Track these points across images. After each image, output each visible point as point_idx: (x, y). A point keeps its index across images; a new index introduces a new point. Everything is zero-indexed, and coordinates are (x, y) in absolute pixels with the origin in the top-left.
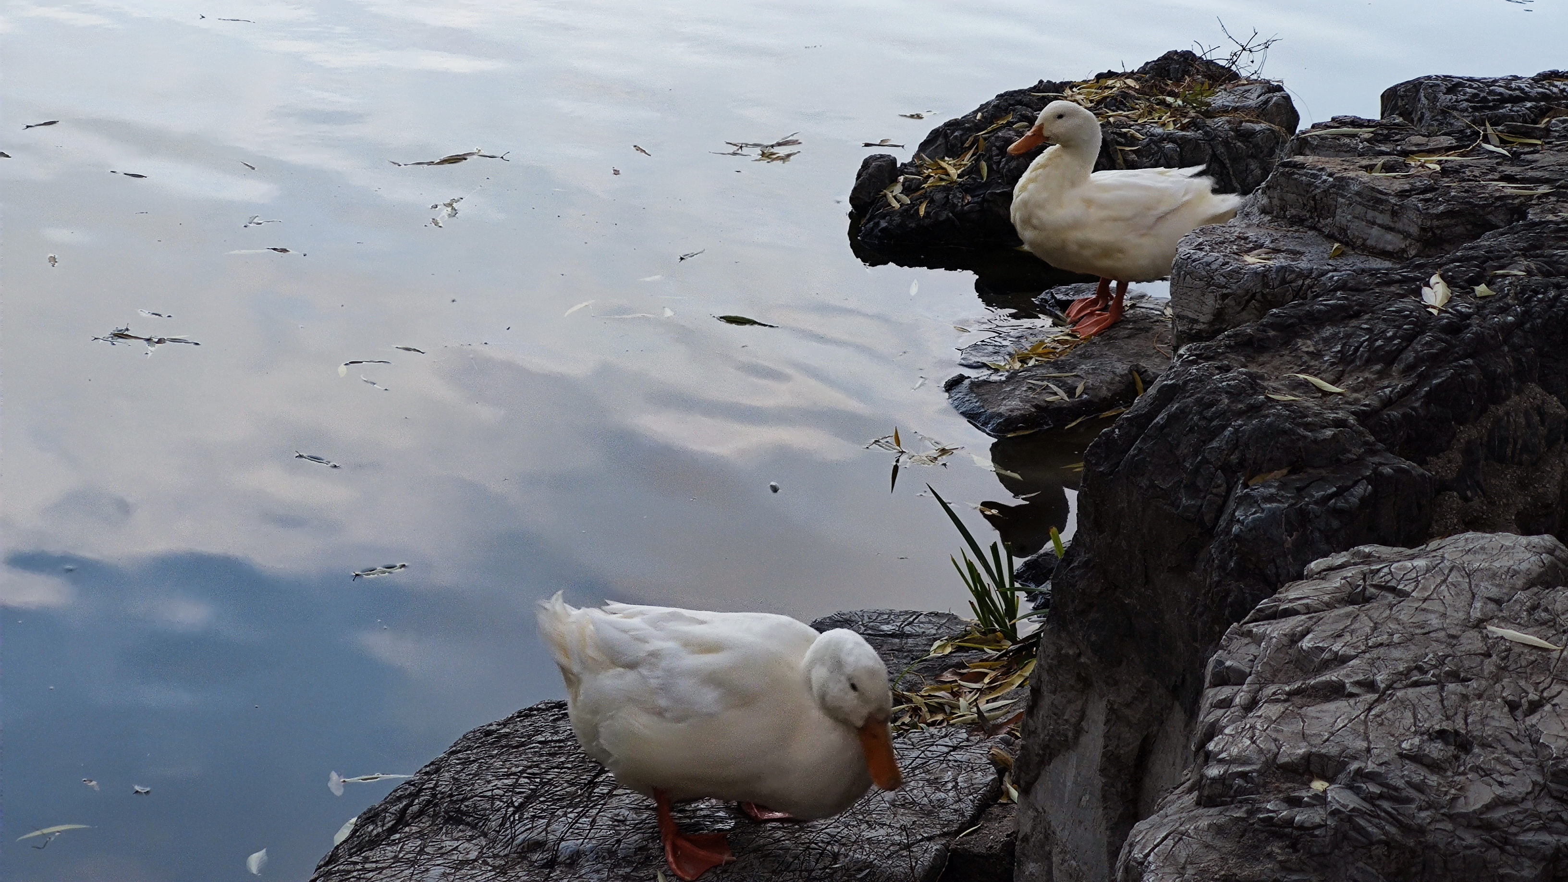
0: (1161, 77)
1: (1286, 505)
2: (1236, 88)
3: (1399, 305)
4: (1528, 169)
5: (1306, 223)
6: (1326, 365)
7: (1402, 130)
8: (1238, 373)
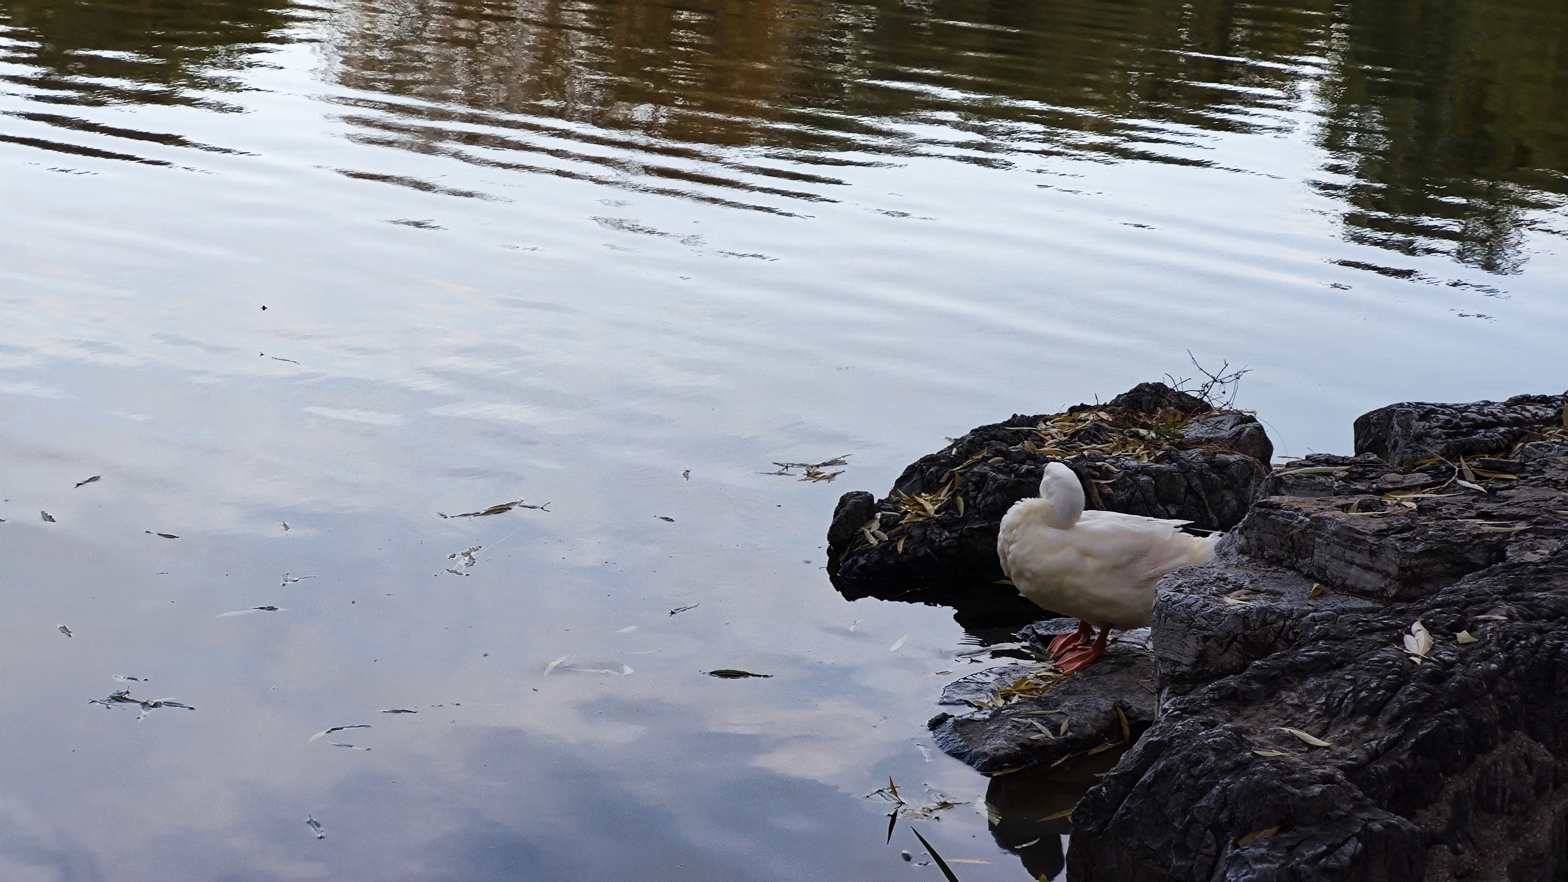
0: (1134, 408)
1: (1277, 866)
2: (1209, 419)
3: (1382, 655)
4: (1504, 506)
5: (1284, 563)
6: (1311, 718)
7: (1377, 467)
8: (1224, 728)
